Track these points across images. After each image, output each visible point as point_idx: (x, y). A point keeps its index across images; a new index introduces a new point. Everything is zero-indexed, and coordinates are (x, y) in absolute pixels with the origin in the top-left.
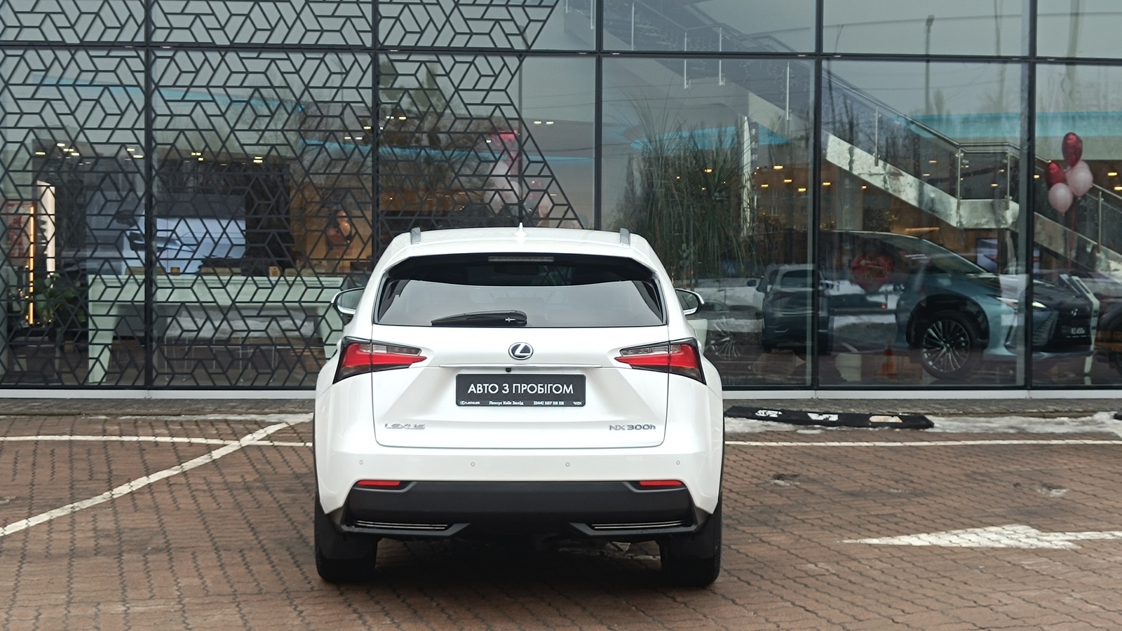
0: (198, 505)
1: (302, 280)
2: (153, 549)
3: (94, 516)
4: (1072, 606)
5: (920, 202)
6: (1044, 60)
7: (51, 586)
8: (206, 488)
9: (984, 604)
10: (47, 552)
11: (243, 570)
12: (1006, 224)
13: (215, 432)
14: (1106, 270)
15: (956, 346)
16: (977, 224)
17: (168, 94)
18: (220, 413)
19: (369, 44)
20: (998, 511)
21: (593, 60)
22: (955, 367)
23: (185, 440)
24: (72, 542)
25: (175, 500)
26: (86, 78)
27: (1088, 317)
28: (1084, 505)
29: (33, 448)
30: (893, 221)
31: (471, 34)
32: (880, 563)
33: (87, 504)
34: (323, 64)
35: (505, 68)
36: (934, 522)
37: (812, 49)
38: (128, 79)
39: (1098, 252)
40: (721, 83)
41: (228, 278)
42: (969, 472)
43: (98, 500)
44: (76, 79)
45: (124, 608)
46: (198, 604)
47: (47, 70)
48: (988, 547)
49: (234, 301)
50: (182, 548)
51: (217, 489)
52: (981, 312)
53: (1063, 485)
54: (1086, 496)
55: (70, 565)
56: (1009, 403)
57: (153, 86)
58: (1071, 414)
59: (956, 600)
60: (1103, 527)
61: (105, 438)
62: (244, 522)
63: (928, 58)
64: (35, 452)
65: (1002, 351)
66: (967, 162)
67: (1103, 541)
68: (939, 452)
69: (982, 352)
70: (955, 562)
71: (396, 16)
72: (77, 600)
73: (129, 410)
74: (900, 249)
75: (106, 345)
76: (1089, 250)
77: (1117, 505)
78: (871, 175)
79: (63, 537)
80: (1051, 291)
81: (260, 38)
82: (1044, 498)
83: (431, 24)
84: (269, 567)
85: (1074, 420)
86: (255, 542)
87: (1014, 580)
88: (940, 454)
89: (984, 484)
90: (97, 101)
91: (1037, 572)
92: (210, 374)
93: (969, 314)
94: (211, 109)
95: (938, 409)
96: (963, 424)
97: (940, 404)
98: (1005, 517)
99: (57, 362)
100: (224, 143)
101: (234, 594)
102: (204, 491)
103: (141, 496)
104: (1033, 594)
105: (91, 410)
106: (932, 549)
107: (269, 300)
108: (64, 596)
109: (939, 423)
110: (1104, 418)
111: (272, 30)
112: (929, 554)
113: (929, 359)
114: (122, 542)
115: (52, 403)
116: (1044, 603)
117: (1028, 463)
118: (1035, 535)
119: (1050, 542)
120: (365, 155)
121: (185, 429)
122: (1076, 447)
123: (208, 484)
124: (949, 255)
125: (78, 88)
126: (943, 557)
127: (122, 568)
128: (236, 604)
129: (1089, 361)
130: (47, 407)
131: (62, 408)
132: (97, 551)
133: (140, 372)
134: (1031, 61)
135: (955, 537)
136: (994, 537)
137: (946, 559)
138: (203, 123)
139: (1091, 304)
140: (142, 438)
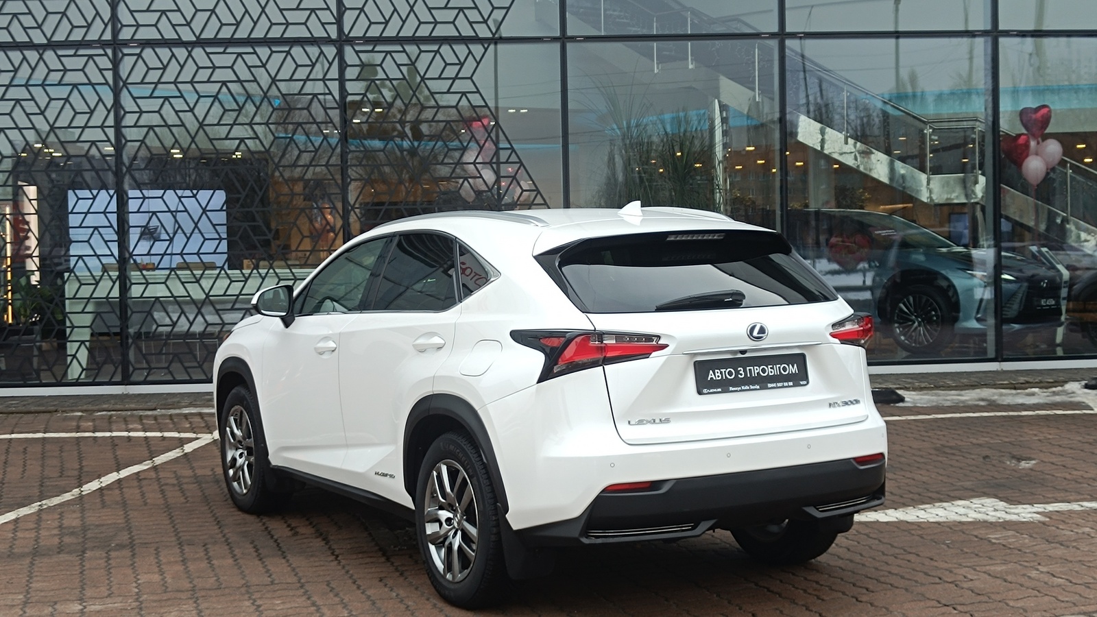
0: (165, 499)
1: (275, 272)
2: (117, 545)
3: (61, 514)
4: (1038, 580)
5: (891, 179)
6: (1007, 33)
7: (10, 586)
8: (176, 482)
9: (950, 580)
10: (10, 551)
11: (204, 564)
12: (976, 198)
13: (188, 426)
14: (1077, 242)
15: (927, 321)
16: (947, 199)
17: (136, 91)
18: (195, 406)
19: (334, 35)
20: (968, 484)
21: (557, 46)
22: (928, 341)
23: (158, 434)
24: (36, 540)
25: (143, 495)
26: (54, 77)
27: (1058, 288)
28: (1053, 476)
29: (6, 446)
30: (867, 199)
31: (436, 23)
32: (846, 540)
33: (56, 501)
34: (289, 57)
35: (470, 55)
36: (902, 497)
37: (775, 29)
38: (96, 77)
39: (1068, 224)
40: (691, 67)
41: (201, 272)
42: (938, 445)
43: (67, 497)
44: (45, 79)
45: (81, 607)
46: (155, 601)
47: (16, 70)
48: (955, 521)
49: (208, 295)
50: (145, 543)
51: (186, 483)
52: (952, 286)
53: (1033, 456)
54: (1056, 467)
55: (32, 564)
56: (980, 375)
57: (121, 84)
58: (1042, 385)
59: (920, 577)
60: (1071, 498)
61: (79, 435)
62: (210, 515)
63: (897, 35)
64: (7, 452)
65: (974, 324)
66: (936, 138)
67: (1071, 512)
68: (909, 426)
69: (953, 325)
70: (922, 538)
71: (361, 7)
72: (33, 600)
73: (105, 406)
74: (870, 226)
75: (83, 342)
76: (1059, 221)
77: (1086, 475)
78: (841, 154)
79: (28, 536)
80: (1022, 263)
81: (226, 33)
82: (1013, 470)
83: (396, 14)
84: (230, 561)
85: (1045, 390)
86: (220, 536)
87: (981, 554)
88: (910, 429)
89: (953, 457)
90: (67, 100)
91: (1004, 545)
92: (186, 368)
93: (940, 288)
94: (179, 104)
95: (910, 383)
96: (934, 398)
97: (912, 378)
98: (973, 490)
99: (35, 360)
100: (193, 139)
101: (193, 589)
102: (174, 485)
103: (110, 492)
104: (999, 568)
105: (68, 406)
106: (899, 525)
107: (243, 293)
108: (21, 597)
109: (910, 397)
110: (1075, 389)
111: (238, 24)
112: (896, 529)
113: (901, 333)
114: (86, 539)
115: (30, 401)
116: (1009, 578)
117: (998, 435)
118: (1003, 508)
119: (1018, 514)
120: (333, 146)
121: (159, 424)
122: (1046, 417)
123: (178, 478)
124: (921, 231)
125: (47, 88)
126: (910, 533)
127: (84, 566)
128: (194, 600)
129: (1060, 331)
130: (24, 405)
131: (39, 406)
132: (60, 549)
133: (116, 368)
134: (994, 34)
135: (923, 511)
136: (962, 511)
137: (913, 535)
138: (172, 119)
139: (1061, 275)
140: (115, 434)
